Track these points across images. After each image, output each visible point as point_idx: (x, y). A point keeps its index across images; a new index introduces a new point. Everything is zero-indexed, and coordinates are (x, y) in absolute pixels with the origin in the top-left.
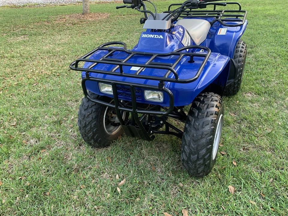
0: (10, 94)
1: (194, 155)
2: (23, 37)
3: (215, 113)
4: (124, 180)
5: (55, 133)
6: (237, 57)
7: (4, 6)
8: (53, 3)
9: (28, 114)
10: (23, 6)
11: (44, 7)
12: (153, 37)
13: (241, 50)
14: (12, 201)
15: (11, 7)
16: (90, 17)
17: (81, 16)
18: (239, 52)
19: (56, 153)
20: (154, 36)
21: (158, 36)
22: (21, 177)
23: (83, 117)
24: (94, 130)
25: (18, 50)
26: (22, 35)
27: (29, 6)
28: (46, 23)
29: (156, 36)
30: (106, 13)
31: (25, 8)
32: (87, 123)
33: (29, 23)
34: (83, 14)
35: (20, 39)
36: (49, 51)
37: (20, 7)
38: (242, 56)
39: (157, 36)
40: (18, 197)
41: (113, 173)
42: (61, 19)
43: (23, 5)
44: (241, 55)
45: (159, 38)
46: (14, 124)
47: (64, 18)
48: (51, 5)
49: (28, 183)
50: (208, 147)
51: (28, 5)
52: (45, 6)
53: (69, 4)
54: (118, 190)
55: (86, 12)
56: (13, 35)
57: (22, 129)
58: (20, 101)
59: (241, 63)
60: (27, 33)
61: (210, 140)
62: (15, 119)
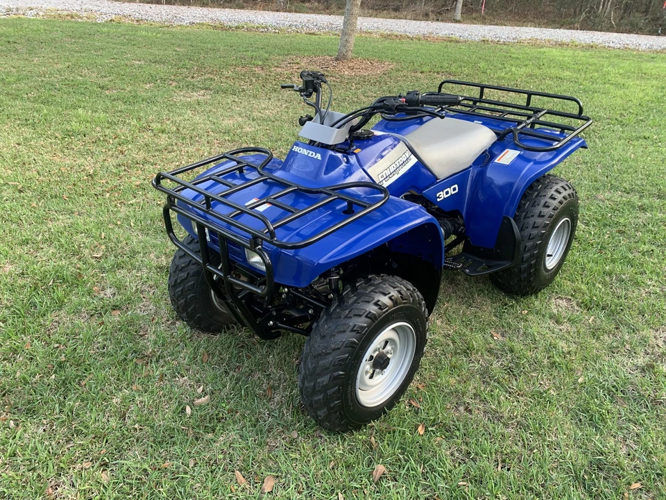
0: (119, 202)
1: (310, 382)
2: (202, 92)
3: (368, 314)
4: (206, 397)
5: (151, 287)
6: (533, 216)
7: (203, 24)
8: (294, 28)
9: (127, 244)
10: (237, 28)
11: (276, 33)
12: (306, 154)
13: (546, 202)
14: (28, 378)
15: (215, 27)
16: (349, 67)
17: (331, 62)
18: (539, 205)
19: (131, 323)
20: (309, 153)
21: (314, 154)
22: (58, 345)
23: (174, 269)
24: (189, 297)
25: (178, 119)
26: (202, 89)
27: (247, 29)
28: (258, 70)
29: (311, 152)
30: (387, 63)
31: (239, 32)
32: (179, 281)
33: (227, 66)
34: (337, 59)
35: (196, 96)
36: (229, 130)
37: (230, 27)
38: (543, 216)
39: (312, 154)
40: (39, 374)
41: (199, 381)
42: (290, 63)
43: (236, 25)
44: (542, 214)
45: (315, 157)
46: (99, 256)
47: (298, 63)
48: (290, 30)
49: (63, 358)
50: (335, 374)
51: (245, 26)
52: (277, 31)
53: (324, 33)
54: (187, 410)
55: (345, 57)
56: (187, 86)
57: (105, 268)
58: (127, 218)
59: (538, 229)
60: (211, 87)
61: (340, 361)
62: (103, 247)
